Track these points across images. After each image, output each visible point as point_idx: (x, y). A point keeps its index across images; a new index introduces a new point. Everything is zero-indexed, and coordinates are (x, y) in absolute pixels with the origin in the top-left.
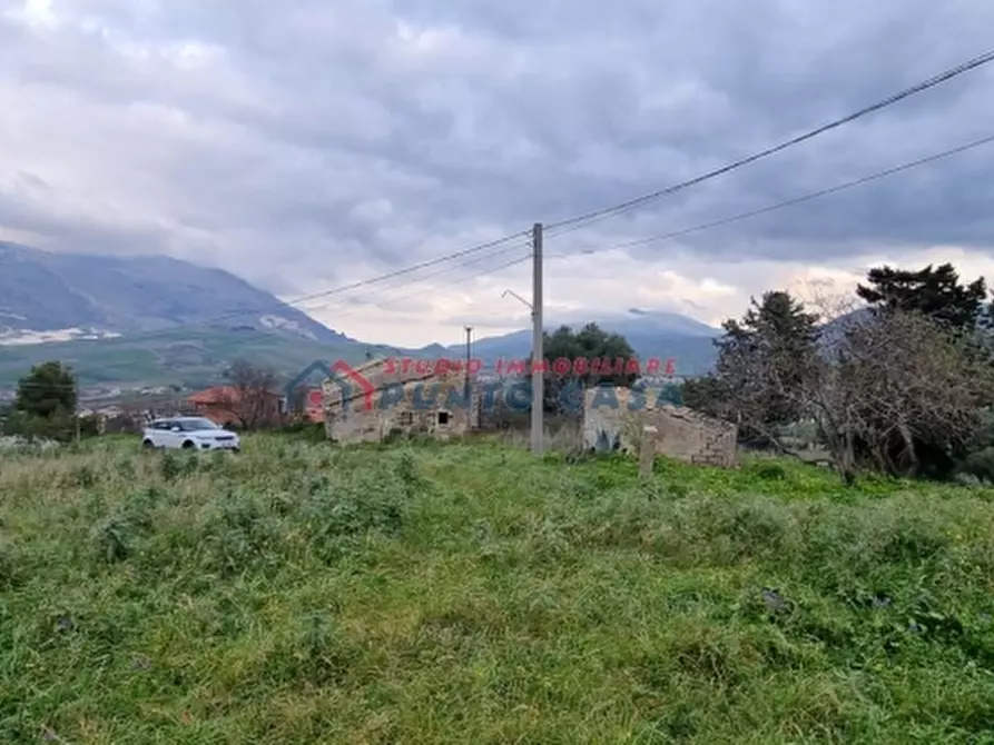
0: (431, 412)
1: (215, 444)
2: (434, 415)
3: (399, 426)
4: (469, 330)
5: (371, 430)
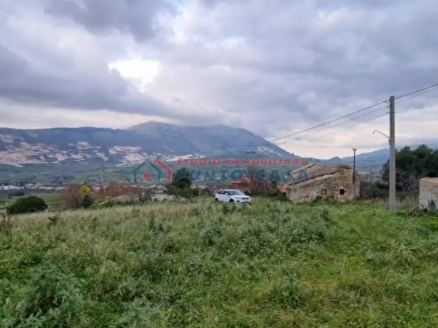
0: (336, 189)
1: (242, 201)
2: (337, 190)
3: (320, 195)
4: (355, 150)
5: (308, 196)
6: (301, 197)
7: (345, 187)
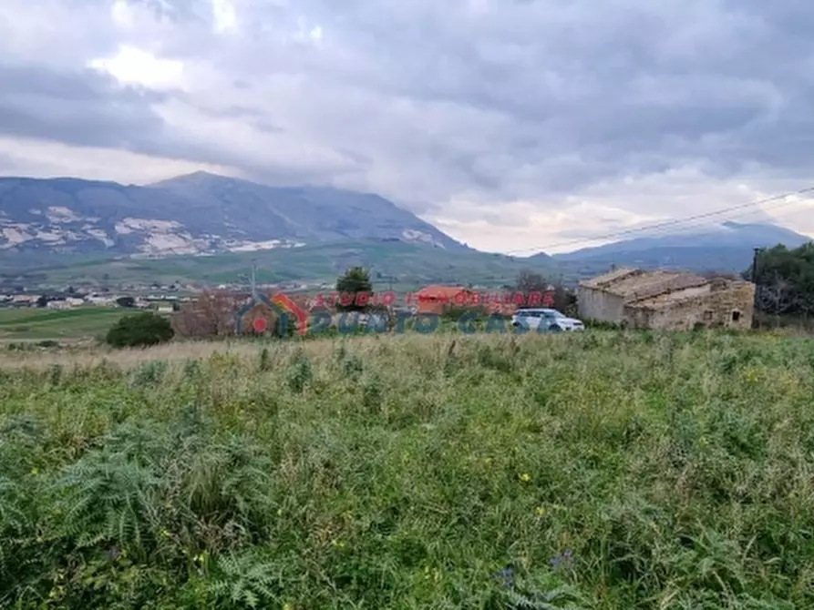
0: (728, 311)
1: (574, 328)
2: (729, 313)
3: (701, 321)
4: (757, 250)
5: (681, 323)
6: (671, 323)
7: (742, 309)
